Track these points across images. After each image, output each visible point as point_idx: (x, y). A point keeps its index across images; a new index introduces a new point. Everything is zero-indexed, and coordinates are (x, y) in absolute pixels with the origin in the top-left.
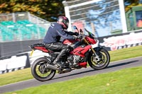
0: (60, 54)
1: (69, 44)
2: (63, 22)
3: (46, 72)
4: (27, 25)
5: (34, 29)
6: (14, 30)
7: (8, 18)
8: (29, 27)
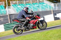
0: (24, 23)
3: (19, 31)
6: (38, 7)
7: (35, 2)
8: (44, 6)
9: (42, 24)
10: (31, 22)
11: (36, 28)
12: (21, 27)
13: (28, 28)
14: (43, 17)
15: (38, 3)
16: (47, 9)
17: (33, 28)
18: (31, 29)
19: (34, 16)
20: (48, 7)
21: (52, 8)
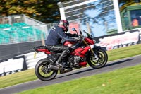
0: (62, 55)
1: (70, 45)
2: (63, 25)
4: (23, 28)
5: (30, 31)
10: (75, 51)
13: (69, 66)
14: (23, 57)
15: (10, 24)
16: (32, 37)
20: (34, 32)
21: (44, 34)
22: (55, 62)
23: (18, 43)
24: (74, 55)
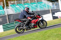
6: (36, 6)
8: (42, 5)
9: (43, 24)
10: (32, 21)
11: (37, 27)
12: (23, 27)
13: (29, 27)
16: (46, 8)
17: (34, 28)
18: (33, 28)
19: (35, 16)
20: (46, 6)
21: (51, 7)
22: (23, 26)
23: (39, 10)
24: (31, 23)
